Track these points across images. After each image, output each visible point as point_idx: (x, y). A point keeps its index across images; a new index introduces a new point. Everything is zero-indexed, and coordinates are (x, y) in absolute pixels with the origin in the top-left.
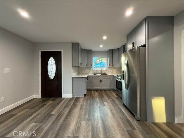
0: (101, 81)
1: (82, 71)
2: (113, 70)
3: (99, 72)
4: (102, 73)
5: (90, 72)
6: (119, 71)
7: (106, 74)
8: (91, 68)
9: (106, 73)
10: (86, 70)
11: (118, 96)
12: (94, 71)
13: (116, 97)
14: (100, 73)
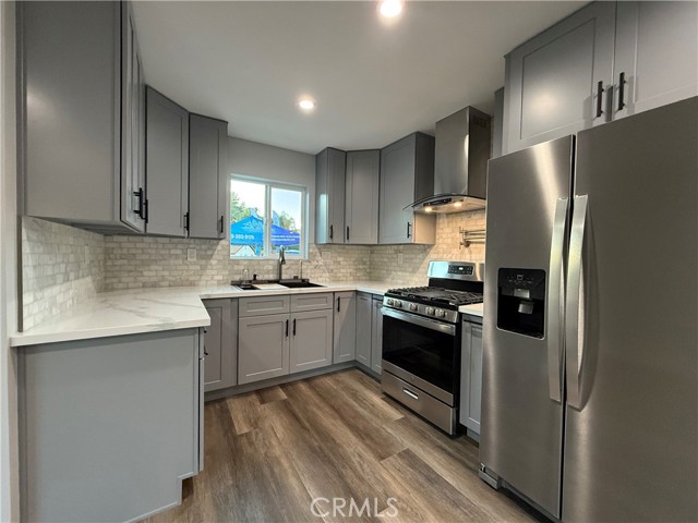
0: (290, 328)
1: (144, 263)
2: (340, 259)
3: (268, 272)
4: (284, 277)
5: (203, 268)
6: (364, 263)
7: (305, 284)
8: (212, 248)
9: (304, 277)
10: (177, 256)
11: (406, 413)
12: (237, 262)
13: (399, 421)
14: (272, 277)
